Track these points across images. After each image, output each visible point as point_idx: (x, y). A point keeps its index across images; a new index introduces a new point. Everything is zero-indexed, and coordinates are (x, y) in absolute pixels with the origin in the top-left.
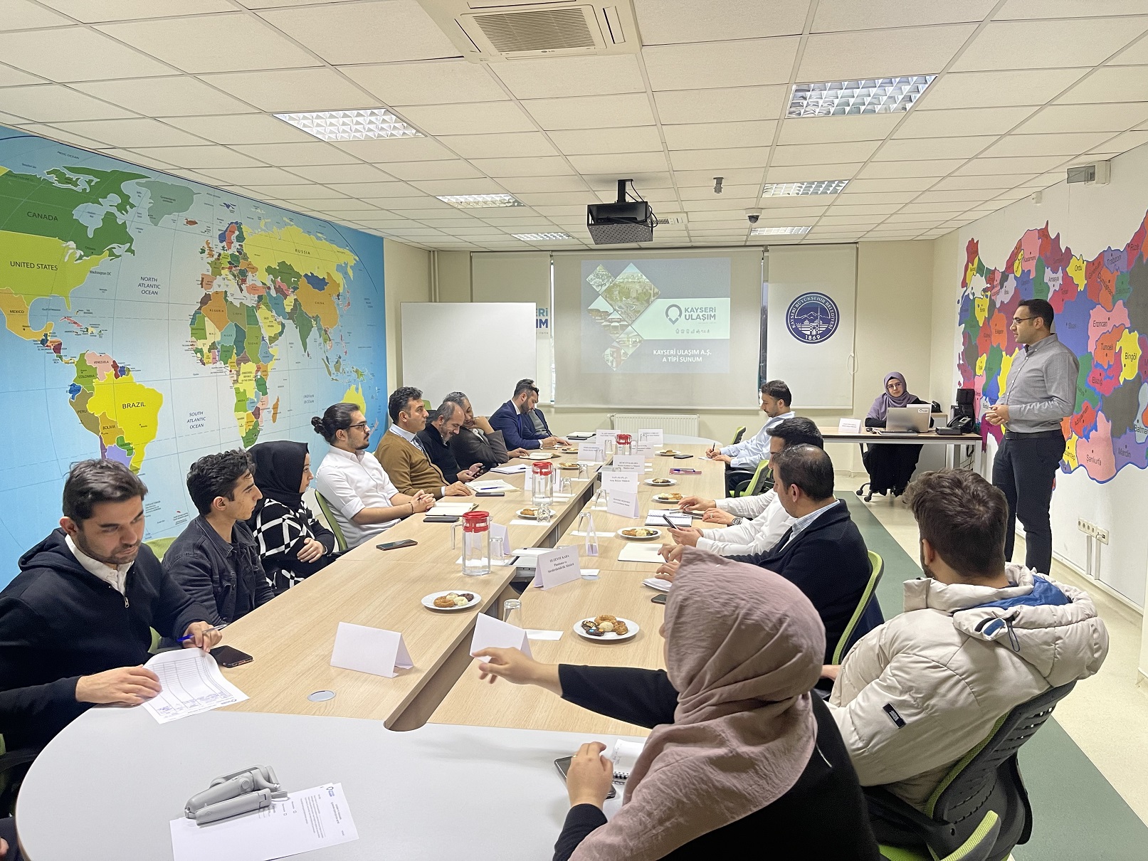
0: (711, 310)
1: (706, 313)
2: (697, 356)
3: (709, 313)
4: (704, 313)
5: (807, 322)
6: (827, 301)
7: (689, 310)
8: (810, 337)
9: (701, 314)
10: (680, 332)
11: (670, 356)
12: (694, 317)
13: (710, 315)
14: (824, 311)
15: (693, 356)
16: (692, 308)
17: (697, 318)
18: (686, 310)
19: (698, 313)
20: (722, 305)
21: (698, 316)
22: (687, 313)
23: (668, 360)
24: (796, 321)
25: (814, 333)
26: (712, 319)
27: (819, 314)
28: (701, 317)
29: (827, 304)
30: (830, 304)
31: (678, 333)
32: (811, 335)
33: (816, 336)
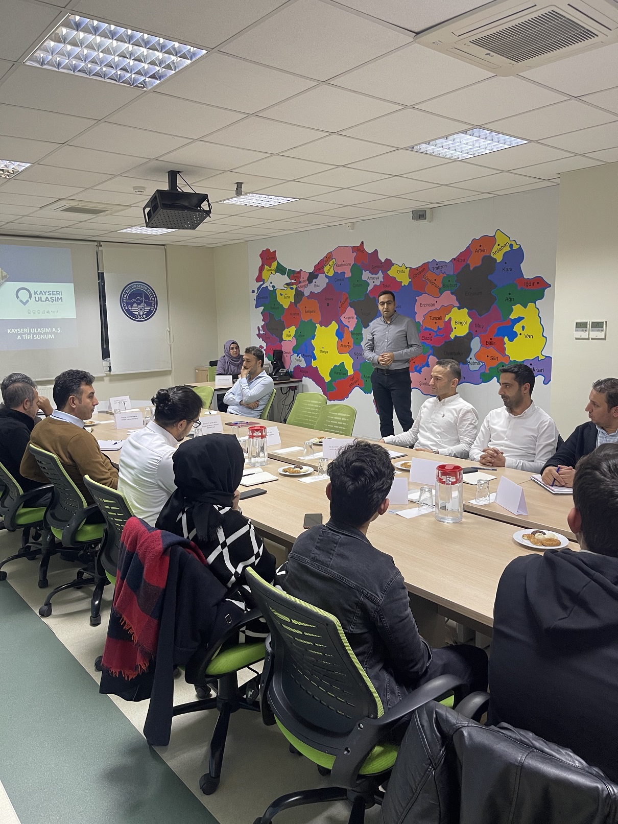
0: (58, 293)
1: (54, 296)
2: (49, 333)
3: (56, 296)
4: (52, 296)
5: (135, 305)
6: (148, 289)
7: (38, 293)
8: (139, 316)
9: (49, 297)
10: (31, 312)
11: (24, 334)
12: (43, 299)
13: (56, 298)
14: (147, 297)
15: (46, 333)
16: (41, 292)
17: (46, 300)
18: (35, 293)
19: (47, 295)
20: (67, 289)
21: (47, 299)
22: (36, 296)
23: (22, 337)
24: (128, 304)
25: (141, 313)
26: (60, 301)
27: (143, 298)
28: (50, 300)
29: (148, 291)
30: (150, 291)
31: (29, 313)
32: (139, 315)
33: (143, 315)
